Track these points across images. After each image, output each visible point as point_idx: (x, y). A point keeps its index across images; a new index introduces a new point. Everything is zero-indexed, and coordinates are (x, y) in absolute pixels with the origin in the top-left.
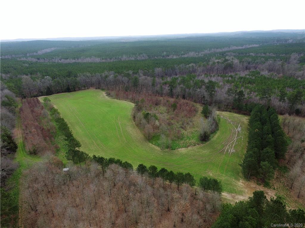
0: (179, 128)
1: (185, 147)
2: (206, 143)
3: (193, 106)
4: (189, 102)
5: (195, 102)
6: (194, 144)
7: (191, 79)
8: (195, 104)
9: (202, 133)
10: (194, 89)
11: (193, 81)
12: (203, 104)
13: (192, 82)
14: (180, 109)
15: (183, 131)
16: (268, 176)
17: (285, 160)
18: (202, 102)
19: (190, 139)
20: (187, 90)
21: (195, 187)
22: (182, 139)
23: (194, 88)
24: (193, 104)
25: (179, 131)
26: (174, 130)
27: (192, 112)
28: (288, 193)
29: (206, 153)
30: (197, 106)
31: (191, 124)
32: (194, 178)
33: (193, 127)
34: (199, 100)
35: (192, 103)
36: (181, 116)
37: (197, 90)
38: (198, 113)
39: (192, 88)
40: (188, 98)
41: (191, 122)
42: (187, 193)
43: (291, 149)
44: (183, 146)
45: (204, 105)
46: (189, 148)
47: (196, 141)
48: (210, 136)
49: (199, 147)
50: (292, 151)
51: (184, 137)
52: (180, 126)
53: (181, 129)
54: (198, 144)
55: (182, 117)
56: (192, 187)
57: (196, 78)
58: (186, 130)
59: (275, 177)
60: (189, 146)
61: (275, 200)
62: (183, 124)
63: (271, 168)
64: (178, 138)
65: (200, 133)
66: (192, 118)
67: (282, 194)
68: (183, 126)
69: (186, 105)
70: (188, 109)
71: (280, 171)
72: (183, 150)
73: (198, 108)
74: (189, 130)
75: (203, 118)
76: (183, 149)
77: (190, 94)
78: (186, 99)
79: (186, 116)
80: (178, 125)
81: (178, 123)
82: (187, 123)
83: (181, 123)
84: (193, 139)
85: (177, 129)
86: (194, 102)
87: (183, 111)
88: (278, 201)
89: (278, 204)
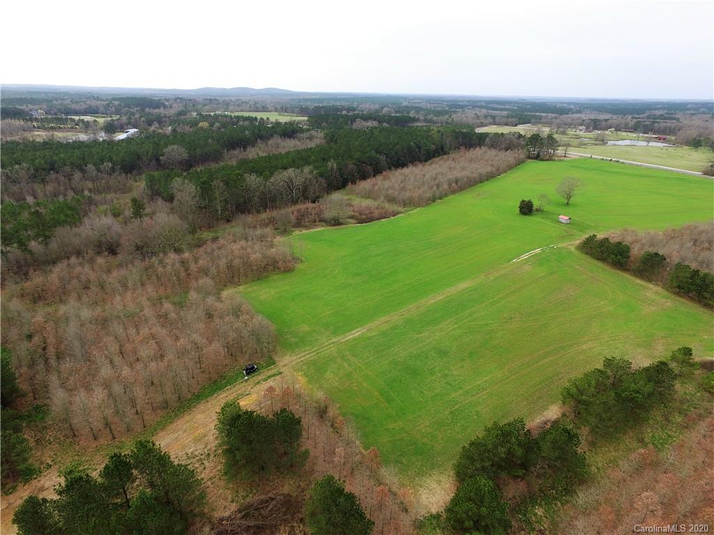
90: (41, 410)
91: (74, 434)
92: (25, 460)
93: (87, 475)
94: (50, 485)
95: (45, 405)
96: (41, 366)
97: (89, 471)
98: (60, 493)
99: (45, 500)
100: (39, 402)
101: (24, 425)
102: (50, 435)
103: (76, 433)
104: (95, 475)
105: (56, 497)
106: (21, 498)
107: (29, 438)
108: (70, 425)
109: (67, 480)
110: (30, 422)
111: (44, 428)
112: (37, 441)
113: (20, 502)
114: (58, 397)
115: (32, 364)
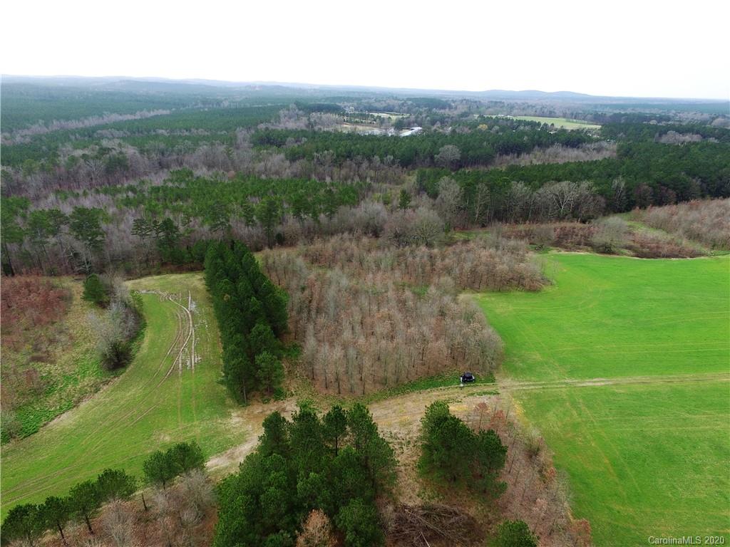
0: (28, 364)
1: (68, 409)
2: (127, 371)
3: (53, 287)
4: (31, 279)
5: (52, 273)
6: (93, 389)
7: (16, 213)
8: (55, 281)
9: (106, 349)
10: (38, 239)
11: (24, 217)
12: (80, 273)
13: (19, 220)
15: (44, 369)
16: (276, 377)
17: (290, 333)
18: (77, 269)
19: (76, 380)
20: (13, 247)
21: (138, 493)
23: (34, 237)
24: (48, 282)
25: (30, 375)
26: (13, 377)
27: (55, 304)
28: (313, 389)
30: (65, 285)
33: (73, 345)
34: (63, 268)
35: (44, 280)
37: (48, 240)
38: (74, 303)
39: (26, 239)
41: (61, 332)
43: (292, 310)
44: (61, 408)
45: (84, 277)
46: (83, 405)
47: (98, 378)
48: (131, 350)
49: (111, 388)
50: (294, 313)
51: (56, 383)
52: (29, 357)
53: (36, 365)
54: (106, 383)
55: (26, 330)
57: (32, 208)
58: (53, 362)
59: (286, 373)
60: (79, 401)
61: (300, 415)
62: (36, 349)
63: (275, 359)
67: (305, 397)
68: (39, 354)
69: (24, 291)
70: (38, 299)
71: (290, 357)
72: (67, 420)
73: (68, 289)
74: (65, 358)
75: (94, 310)
76: (64, 416)
77: (27, 255)
82: (51, 341)
84: (84, 377)
85: (20, 370)
86: (51, 275)
88: (303, 414)
89: (306, 417)
90: (297, 349)
91: (313, 377)
92: (279, 383)
93: (315, 414)
94: (290, 409)
95: (300, 346)
96: (305, 315)
97: (316, 411)
98: (294, 419)
99: (284, 419)
100: (297, 342)
101: (284, 356)
102: (298, 371)
103: (315, 377)
104: (320, 416)
105: (291, 421)
106: (271, 410)
107: (285, 367)
108: (313, 369)
109: (301, 411)
110: (289, 355)
111: (296, 364)
112: (289, 372)
113: (269, 412)
114: (311, 342)
115: (300, 312)
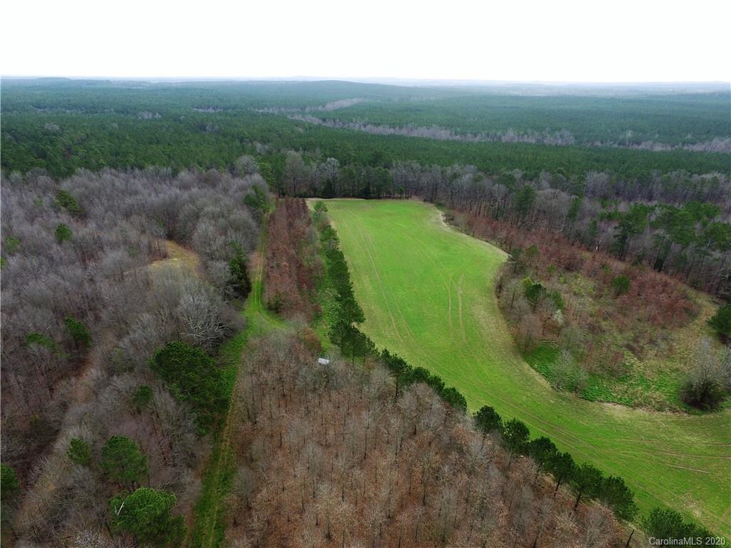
0: (621, 347)
1: (626, 404)
2: (703, 417)
3: (686, 297)
4: (672, 282)
5: (694, 285)
6: (657, 406)
7: (699, 218)
8: (691, 293)
9: (696, 381)
12: (723, 298)
14: (639, 295)
15: (630, 359)
19: (648, 387)
20: (676, 248)
21: (632, 526)
22: (622, 380)
23: (701, 245)
24: (685, 291)
25: (618, 356)
26: (605, 350)
27: (680, 313)
29: (693, 443)
30: (699, 301)
31: (663, 345)
32: (635, 499)
33: (668, 357)
34: (709, 284)
35: (683, 287)
36: (637, 317)
37: (712, 253)
39: (692, 245)
40: (671, 271)
42: (602, 532)
44: (620, 399)
46: (639, 411)
49: (674, 418)
51: (631, 377)
52: (626, 342)
54: (674, 411)
55: (638, 320)
56: (620, 521)
58: (641, 359)
60: (639, 405)
62: (636, 340)
64: (612, 373)
65: (687, 381)
66: (672, 329)
68: (635, 345)
69: (660, 288)
70: (666, 300)
72: (618, 412)
74: (653, 362)
75: (710, 339)
76: (618, 407)
77: (683, 259)
78: (666, 273)
79: (652, 319)
80: (619, 337)
81: (621, 331)
82: (652, 342)
83: (630, 334)
84: (658, 390)
85: (613, 348)
87: (647, 303)
